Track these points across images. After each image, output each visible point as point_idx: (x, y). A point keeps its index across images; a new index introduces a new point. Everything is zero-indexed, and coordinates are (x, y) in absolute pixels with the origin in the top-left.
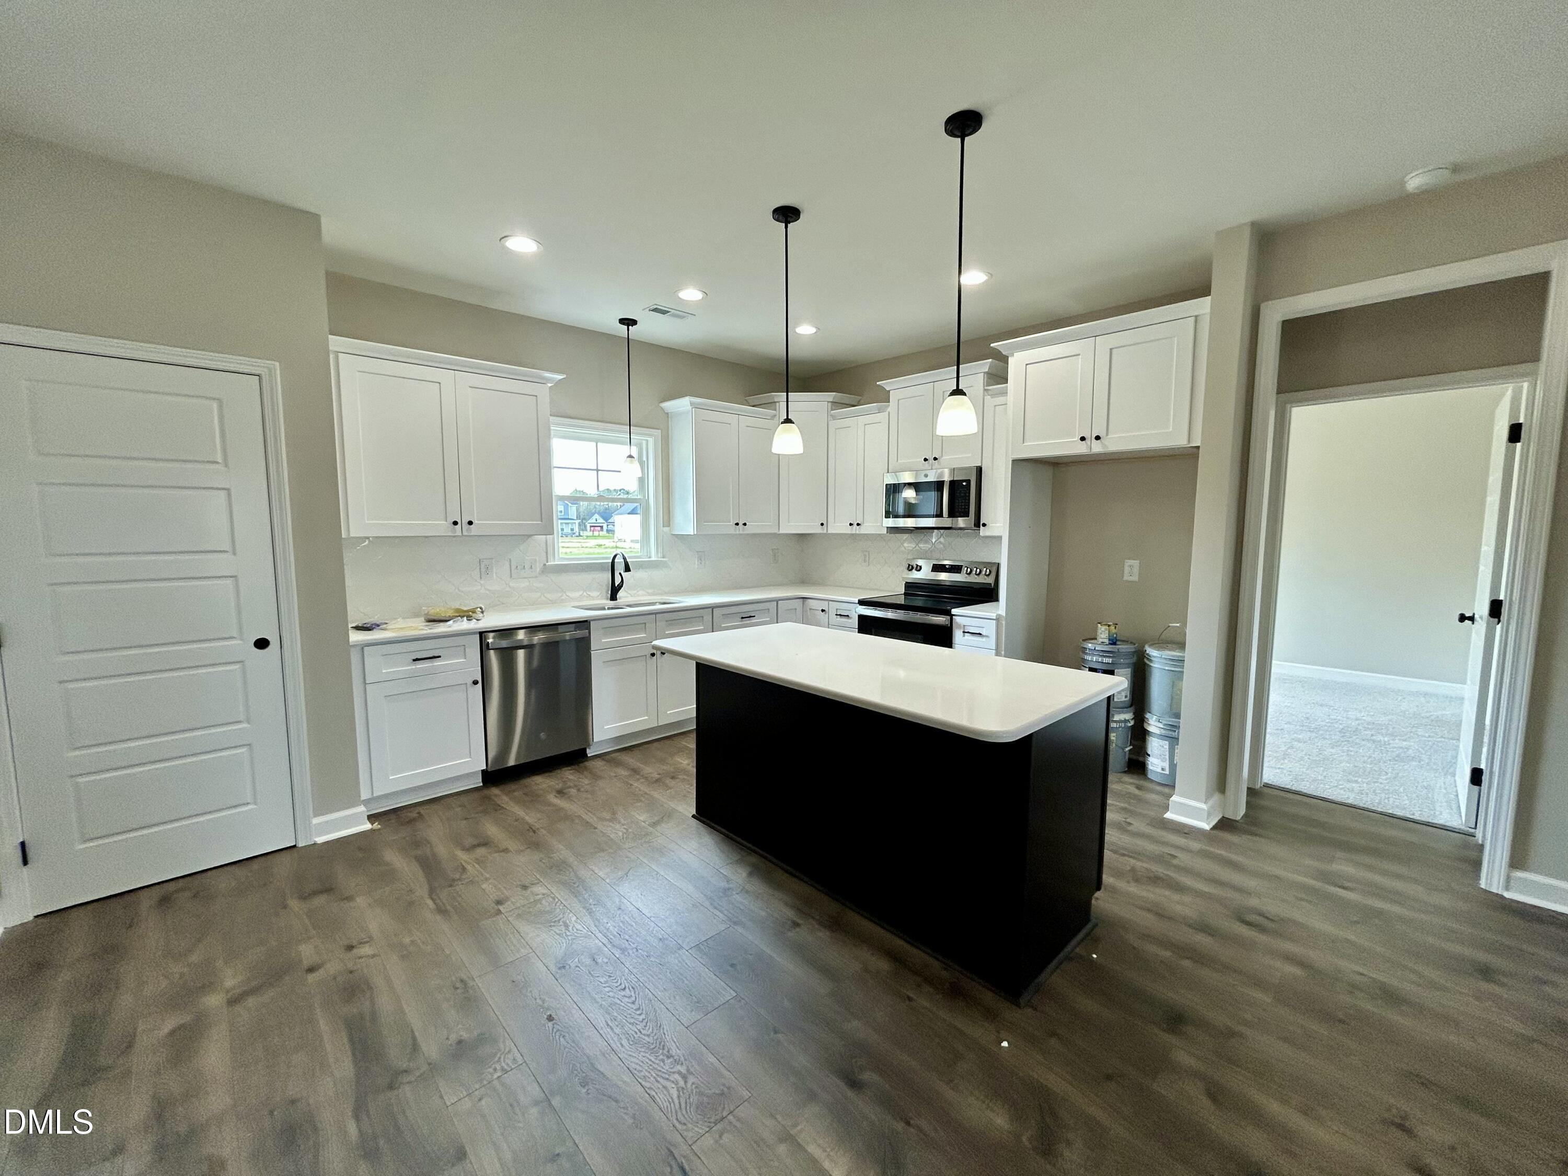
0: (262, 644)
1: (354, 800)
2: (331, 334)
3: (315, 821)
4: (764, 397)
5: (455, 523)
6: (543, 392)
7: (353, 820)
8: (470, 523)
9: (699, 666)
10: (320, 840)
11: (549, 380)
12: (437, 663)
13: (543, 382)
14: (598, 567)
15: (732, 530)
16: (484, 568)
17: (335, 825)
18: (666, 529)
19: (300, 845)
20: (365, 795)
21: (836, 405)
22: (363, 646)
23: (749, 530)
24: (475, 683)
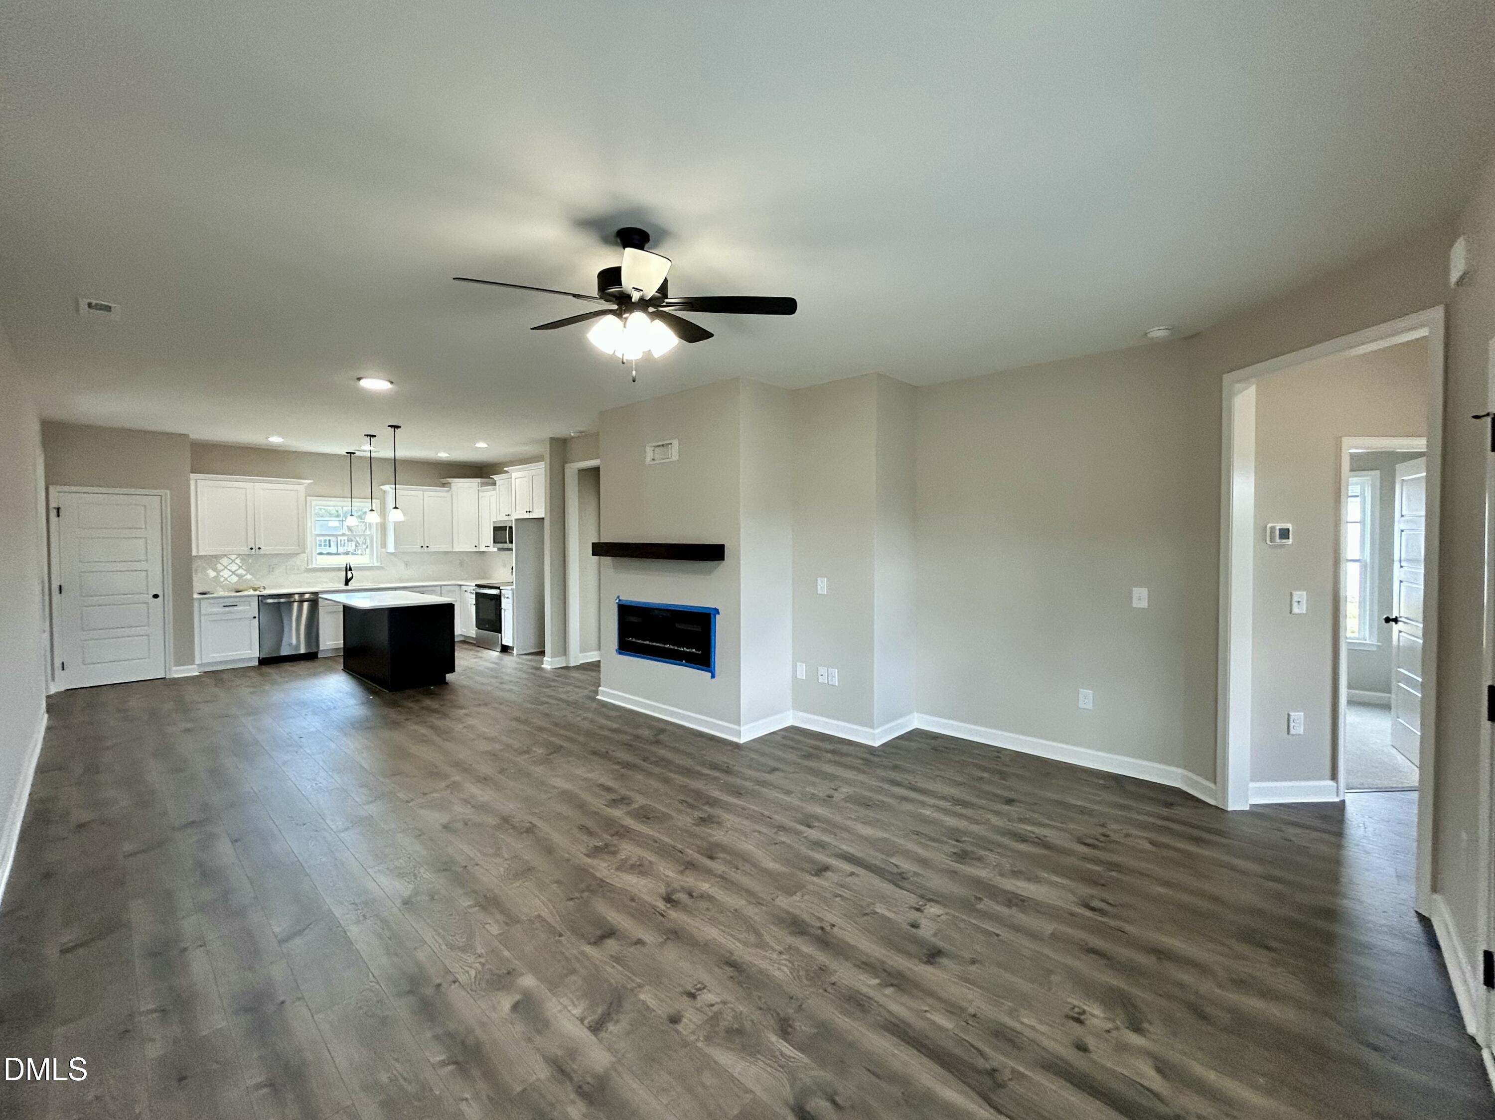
0: (156, 596)
1: (193, 663)
2: (192, 472)
3: (174, 668)
4: (444, 481)
5: (252, 549)
6: (301, 488)
7: (191, 670)
8: (259, 548)
9: (344, 606)
10: (176, 676)
11: (305, 483)
12: (235, 608)
13: (303, 484)
14: (339, 569)
15: (420, 550)
16: (271, 569)
17: (182, 671)
18: (383, 550)
19: (167, 677)
20: (198, 661)
21: (483, 484)
22: (200, 599)
23: (431, 549)
24: (255, 617)
